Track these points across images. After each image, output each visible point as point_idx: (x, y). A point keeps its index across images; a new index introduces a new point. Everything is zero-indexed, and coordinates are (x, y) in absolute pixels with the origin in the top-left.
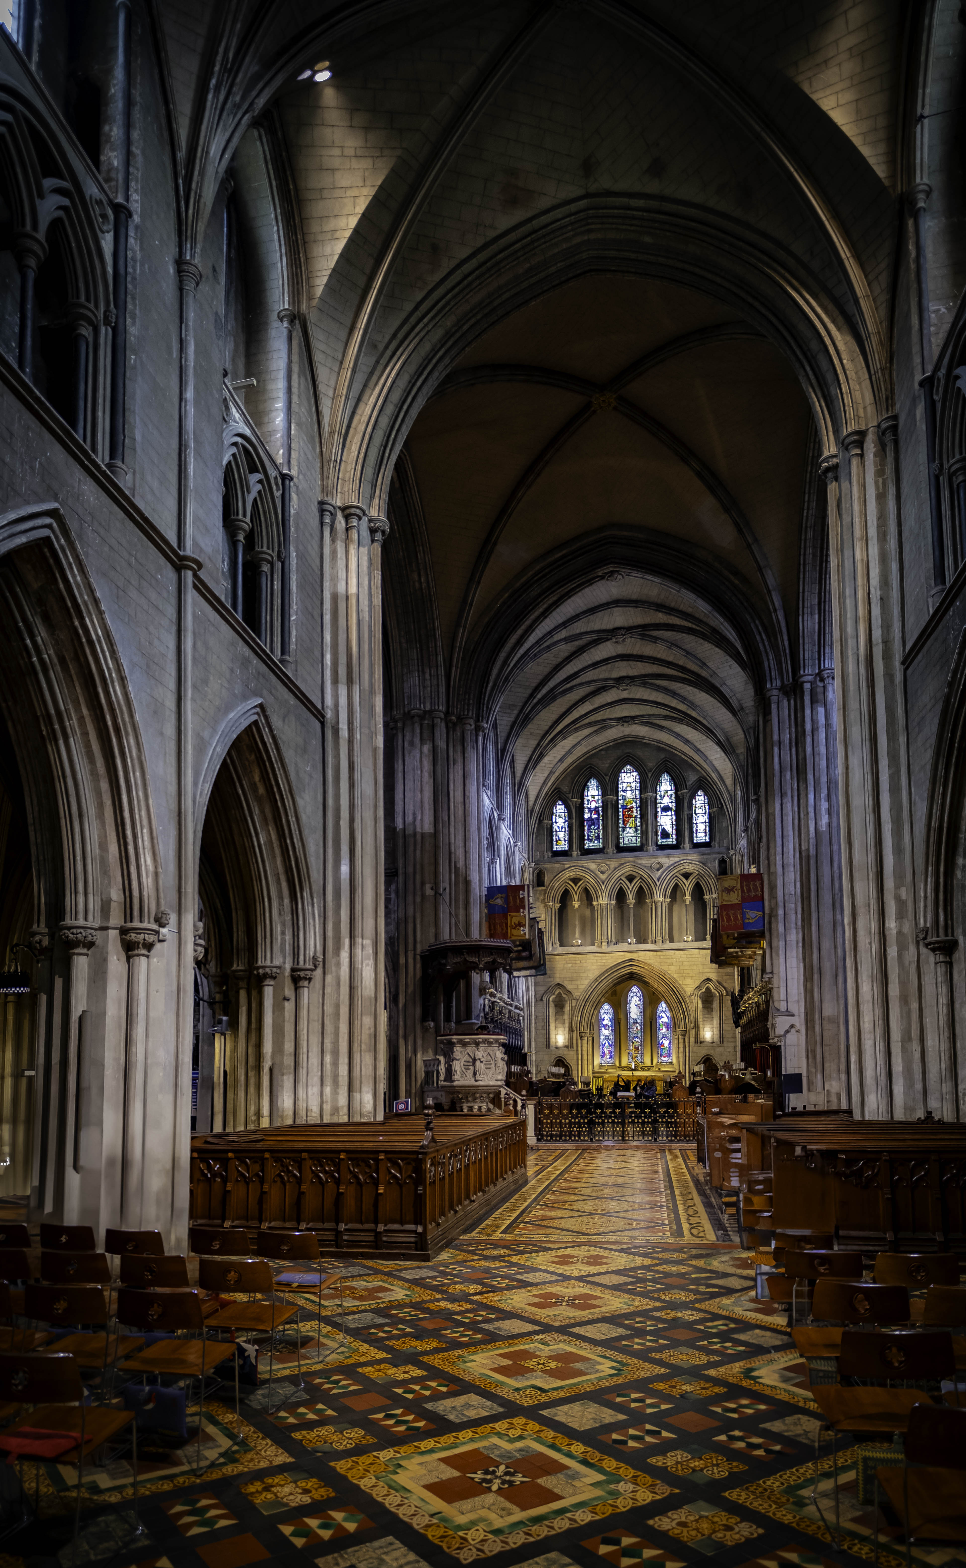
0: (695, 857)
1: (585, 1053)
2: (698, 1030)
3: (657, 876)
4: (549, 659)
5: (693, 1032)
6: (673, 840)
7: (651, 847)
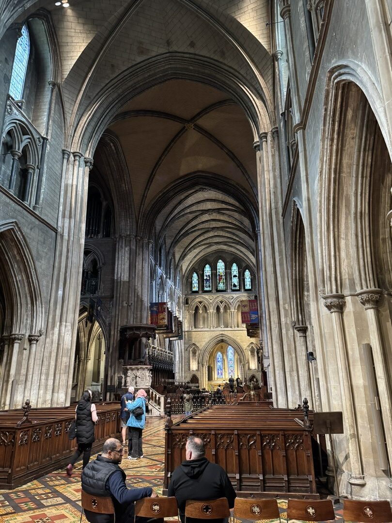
0: (245, 294)
1: (204, 373)
2: (249, 364)
3: (231, 301)
4: (184, 220)
5: (247, 365)
6: (238, 288)
7: (229, 290)
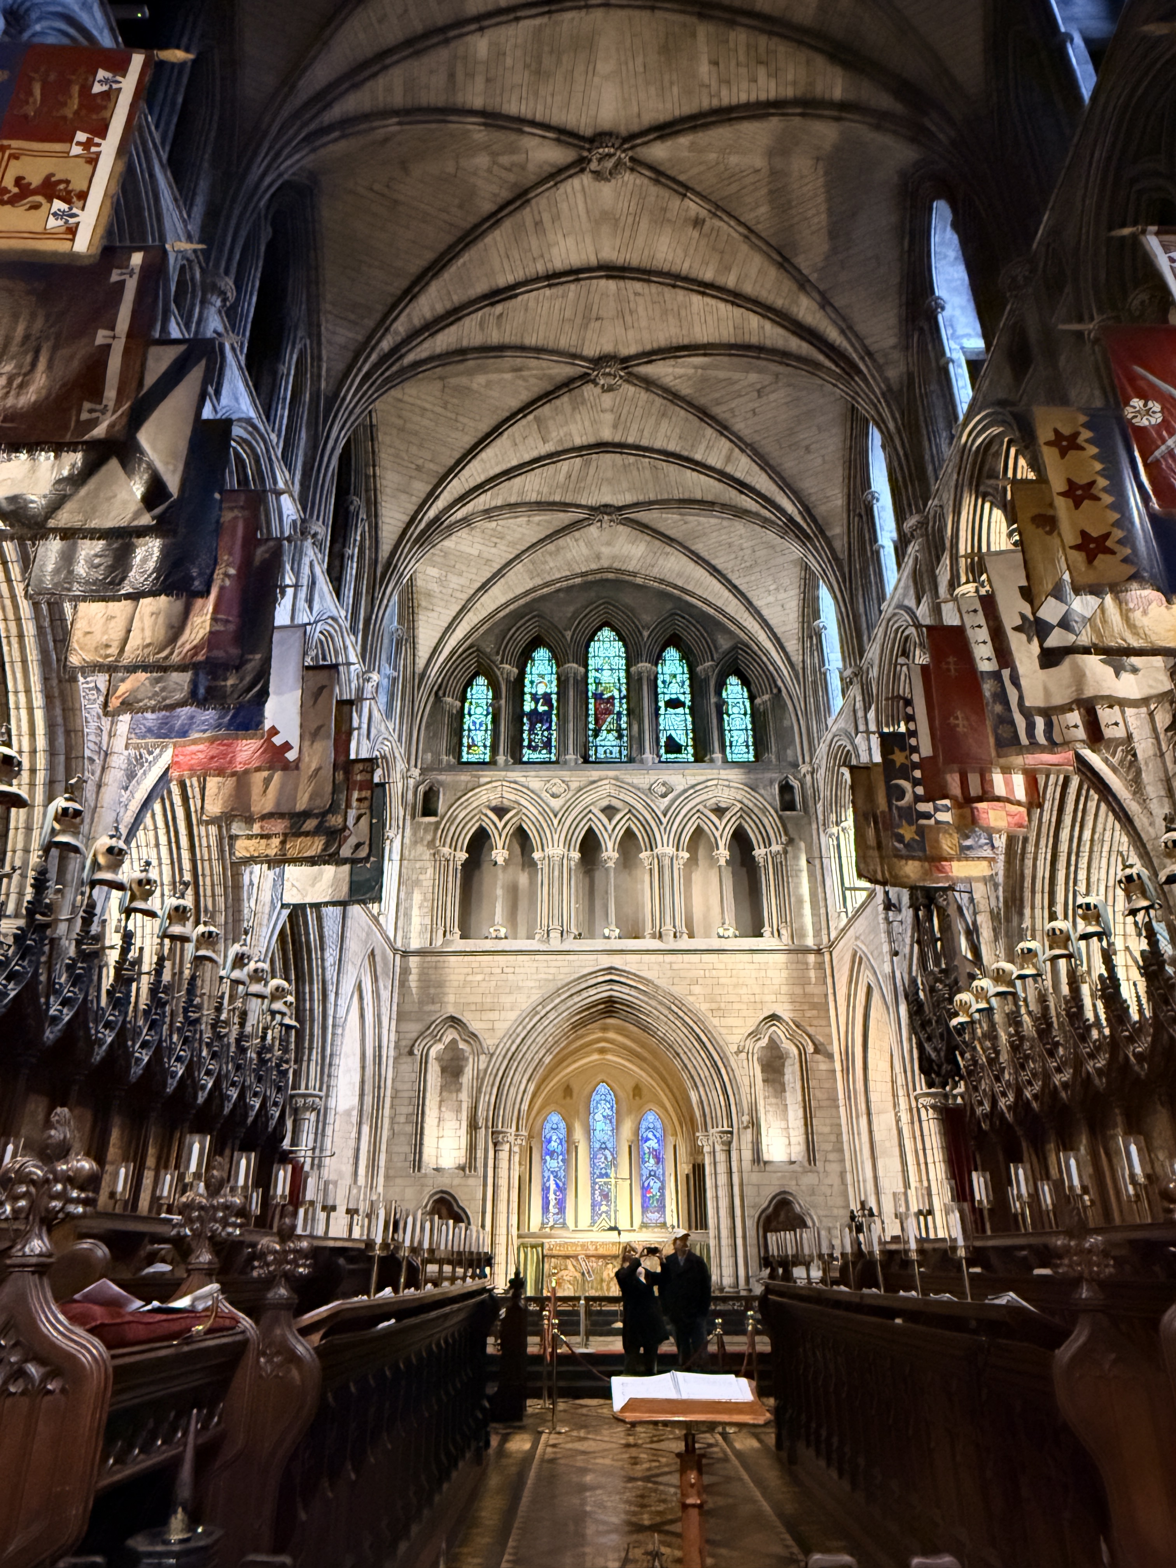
2: (759, 1133)
3: (663, 807)
6: (688, 754)
7: (648, 761)
